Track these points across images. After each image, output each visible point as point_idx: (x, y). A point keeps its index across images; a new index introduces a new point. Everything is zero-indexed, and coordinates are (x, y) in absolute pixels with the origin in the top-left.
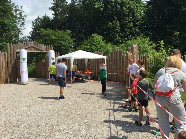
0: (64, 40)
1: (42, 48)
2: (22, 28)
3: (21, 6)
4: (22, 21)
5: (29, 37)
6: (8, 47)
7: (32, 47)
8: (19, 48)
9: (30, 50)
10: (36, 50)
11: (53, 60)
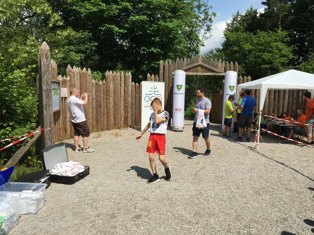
6: (161, 67)
7: (199, 65)
8: (179, 68)
9: (196, 72)
10: (206, 72)
11: (233, 90)
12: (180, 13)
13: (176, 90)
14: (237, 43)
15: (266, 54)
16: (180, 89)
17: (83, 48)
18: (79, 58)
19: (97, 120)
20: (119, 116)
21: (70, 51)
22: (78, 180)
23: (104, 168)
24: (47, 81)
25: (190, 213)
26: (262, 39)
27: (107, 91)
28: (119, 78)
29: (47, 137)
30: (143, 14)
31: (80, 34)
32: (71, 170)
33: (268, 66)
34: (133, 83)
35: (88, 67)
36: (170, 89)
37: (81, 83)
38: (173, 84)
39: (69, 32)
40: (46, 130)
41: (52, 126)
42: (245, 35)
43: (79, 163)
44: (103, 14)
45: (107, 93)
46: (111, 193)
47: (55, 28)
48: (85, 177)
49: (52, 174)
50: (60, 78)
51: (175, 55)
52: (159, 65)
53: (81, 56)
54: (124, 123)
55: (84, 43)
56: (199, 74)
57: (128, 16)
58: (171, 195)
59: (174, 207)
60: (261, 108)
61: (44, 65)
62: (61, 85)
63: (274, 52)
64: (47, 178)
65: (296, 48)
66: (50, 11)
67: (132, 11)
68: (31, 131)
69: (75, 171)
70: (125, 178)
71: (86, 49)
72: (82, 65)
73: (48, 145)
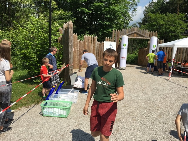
0: (175, 24)
1: (145, 34)
2: (134, 14)
4: (135, 7)
5: (139, 23)
6: (114, 33)
7: (135, 33)
8: (124, 34)
9: (133, 36)
10: (139, 37)
11: (155, 47)
13: (122, 47)
14: (156, 20)
15: (172, 27)
24: (71, 41)
26: (170, 18)
27: (84, 46)
28: (91, 39)
29: (70, 69)
30: (102, 2)
31: (66, 13)
33: (173, 34)
34: (98, 42)
36: (118, 46)
39: (61, 12)
42: (160, 15)
49: (74, 87)
51: (116, 26)
55: (69, 18)
56: (135, 38)
57: (93, 3)
63: (177, 26)
73: (71, 73)
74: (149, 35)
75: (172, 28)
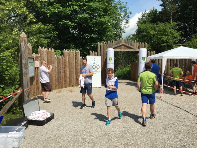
0: (167, 34)
1: (134, 46)
2: (127, 26)
3: (126, 3)
4: (127, 18)
6: (99, 46)
7: (123, 45)
8: (110, 47)
9: (121, 49)
10: (127, 49)
11: (144, 60)
12: (109, 12)
13: (108, 61)
14: (145, 30)
15: (164, 36)
16: (111, 60)
17: (48, 35)
18: (46, 42)
19: (58, 82)
20: (73, 78)
21: (40, 37)
22: (46, 123)
23: (63, 114)
24: (25, 58)
25: (121, 144)
26: (161, 28)
27: (64, 62)
28: (72, 54)
29: (25, 94)
30: (86, 14)
31: (47, 27)
32: (42, 116)
33: (165, 44)
34: (81, 57)
35: (52, 48)
36: (104, 60)
37: (48, 58)
38: (106, 57)
39: (40, 25)
40: (25, 90)
41: (29, 87)
42: (150, 25)
43: (47, 111)
44: (61, 13)
45: (65, 64)
46: (68, 131)
47: (31, 23)
48: (51, 121)
49: (29, 119)
50: (34, 55)
51: (107, 39)
52: (97, 45)
53: (47, 41)
54: (76, 83)
55: (49, 32)
56: (123, 50)
57: (77, 15)
58: (108, 132)
59: (110, 140)
60: (163, 71)
61: (23, 47)
62: (35, 59)
63: (169, 36)
64: (26, 122)
65: (183, 33)
66: (28, 13)
67: (79, 12)
68: (15, 91)
69: (44, 116)
70: (77, 120)
71: (51, 36)
72: (48, 46)
73: (27, 100)
74: (138, 47)
75: (164, 38)
